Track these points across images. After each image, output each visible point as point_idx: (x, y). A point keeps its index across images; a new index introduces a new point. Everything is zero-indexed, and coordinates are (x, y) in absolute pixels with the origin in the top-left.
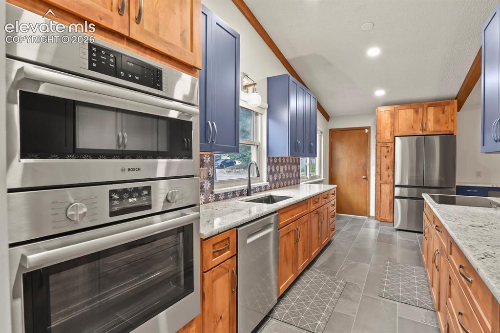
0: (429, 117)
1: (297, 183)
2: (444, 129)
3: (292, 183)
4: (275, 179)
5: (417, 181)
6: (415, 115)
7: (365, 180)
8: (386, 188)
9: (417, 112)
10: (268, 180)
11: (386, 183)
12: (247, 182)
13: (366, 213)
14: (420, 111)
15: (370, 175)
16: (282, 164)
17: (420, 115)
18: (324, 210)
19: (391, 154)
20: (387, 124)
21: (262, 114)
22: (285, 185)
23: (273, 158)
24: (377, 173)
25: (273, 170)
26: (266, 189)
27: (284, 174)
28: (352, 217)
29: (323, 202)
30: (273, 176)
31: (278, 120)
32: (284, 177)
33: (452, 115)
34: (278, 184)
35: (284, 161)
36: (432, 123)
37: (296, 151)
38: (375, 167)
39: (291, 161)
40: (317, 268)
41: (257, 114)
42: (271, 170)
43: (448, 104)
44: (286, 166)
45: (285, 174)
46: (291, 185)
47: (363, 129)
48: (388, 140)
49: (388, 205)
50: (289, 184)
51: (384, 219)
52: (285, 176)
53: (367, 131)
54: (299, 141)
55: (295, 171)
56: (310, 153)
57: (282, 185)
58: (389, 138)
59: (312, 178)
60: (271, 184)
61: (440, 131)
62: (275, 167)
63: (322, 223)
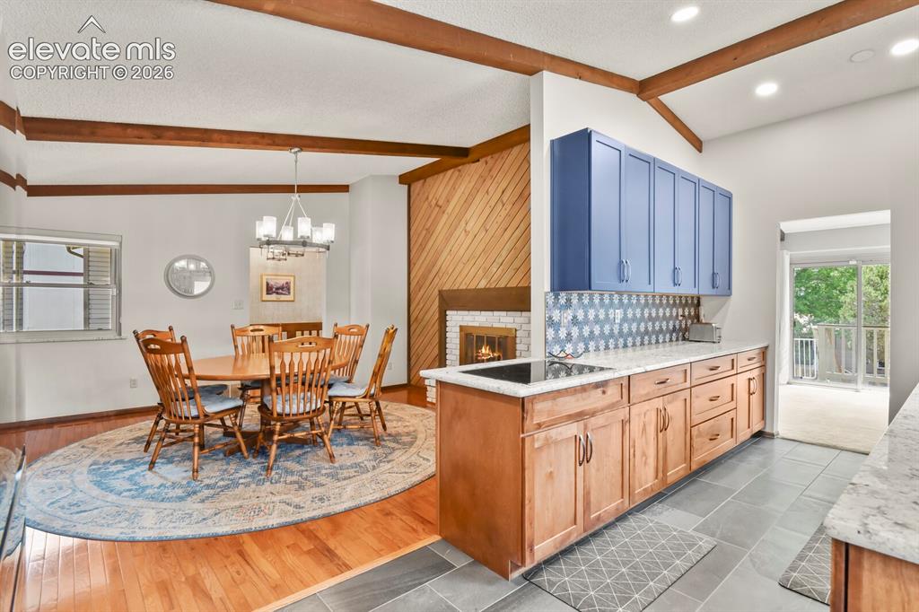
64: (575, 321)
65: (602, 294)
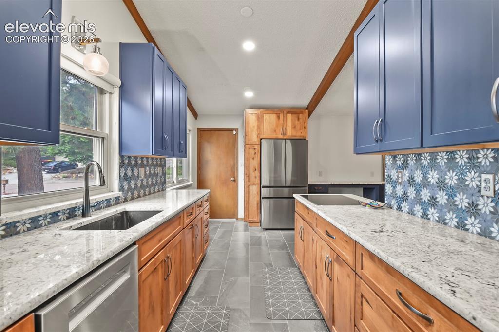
0: (288, 123)
1: (163, 190)
2: (298, 135)
3: (156, 191)
4: (133, 186)
5: (275, 181)
6: (277, 120)
7: (234, 182)
8: (254, 190)
9: (278, 117)
10: (121, 189)
11: (253, 185)
12: (83, 194)
13: (234, 215)
14: (281, 116)
15: (237, 176)
16: (143, 166)
17: (281, 121)
18: (198, 221)
19: (258, 155)
20: (254, 127)
21: (111, 93)
22: (147, 193)
23: (129, 157)
24: (245, 174)
25: (129, 174)
26: (117, 202)
27: (145, 180)
28: (221, 221)
29: (198, 212)
30: (129, 183)
31: (137, 105)
32: (145, 183)
33: (305, 122)
34: (136, 193)
35: (145, 162)
36: (291, 128)
37: (162, 149)
38: (243, 168)
39: (155, 162)
40: (193, 298)
41: (102, 91)
42: (126, 174)
43: (302, 112)
44: (147, 169)
45: (147, 180)
46: (154, 192)
47: (231, 130)
48: (255, 142)
49: (256, 205)
50: (152, 192)
51: (252, 221)
52: (147, 182)
53: (235, 132)
54: (166, 137)
55: (160, 175)
56: (180, 152)
57: (142, 194)
58: (256, 140)
59: (179, 182)
60: (125, 193)
61: (296, 136)
62: (132, 170)
63: (196, 237)
64: (411, 181)
65: (451, 152)
